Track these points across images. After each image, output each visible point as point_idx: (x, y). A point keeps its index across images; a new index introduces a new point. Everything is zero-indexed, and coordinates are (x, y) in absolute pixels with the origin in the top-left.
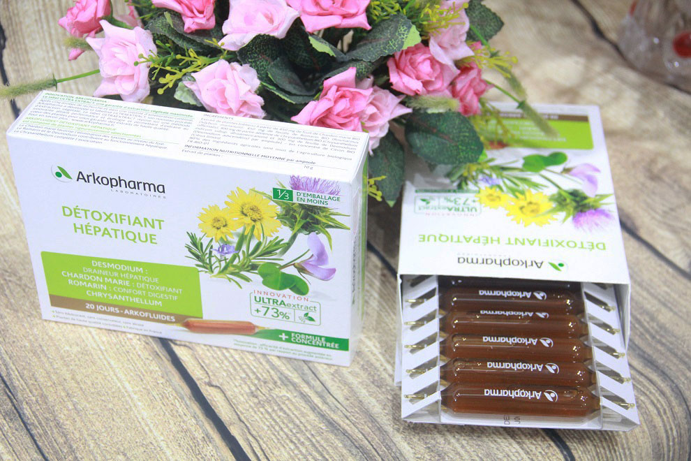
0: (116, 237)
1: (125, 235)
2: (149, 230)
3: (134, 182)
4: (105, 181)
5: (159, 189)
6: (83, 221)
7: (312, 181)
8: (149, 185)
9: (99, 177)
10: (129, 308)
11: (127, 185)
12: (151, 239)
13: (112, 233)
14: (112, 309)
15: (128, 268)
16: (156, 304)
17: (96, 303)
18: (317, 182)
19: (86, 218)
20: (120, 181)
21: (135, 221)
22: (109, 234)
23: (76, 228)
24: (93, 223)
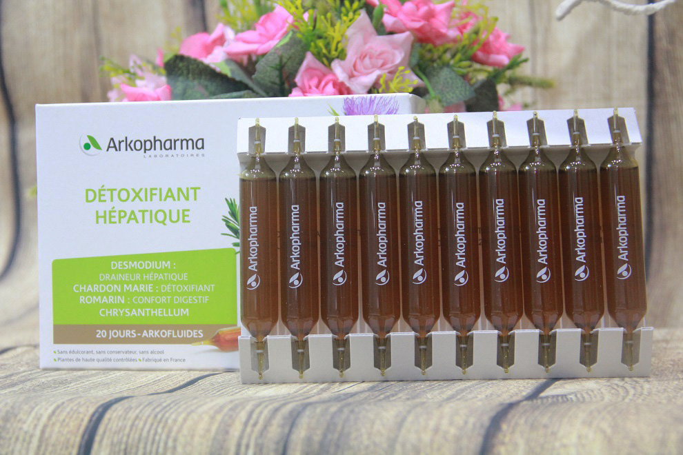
0: (143, 222)
1: (154, 216)
2: (182, 204)
3: (171, 140)
4: (138, 146)
5: (197, 144)
6: (107, 206)
7: (368, 101)
8: (187, 141)
9: (132, 141)
10: (148, 327)
11: (163, 146)
12: (183, 216)
13: (139, 216)
14: (127, 333)
15: (153, 265)
16: (182, 314)
17: (108, 328)
18: (373, 101)
19: (112, 201)
20: (155, 141)
21: (168, 193)
22: (136, 219)
23: (98, 217)
24: (119, 206)
